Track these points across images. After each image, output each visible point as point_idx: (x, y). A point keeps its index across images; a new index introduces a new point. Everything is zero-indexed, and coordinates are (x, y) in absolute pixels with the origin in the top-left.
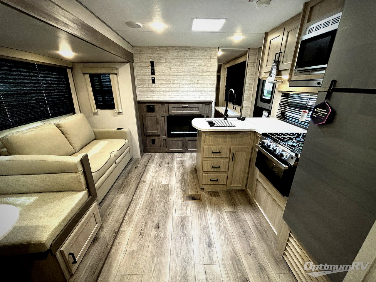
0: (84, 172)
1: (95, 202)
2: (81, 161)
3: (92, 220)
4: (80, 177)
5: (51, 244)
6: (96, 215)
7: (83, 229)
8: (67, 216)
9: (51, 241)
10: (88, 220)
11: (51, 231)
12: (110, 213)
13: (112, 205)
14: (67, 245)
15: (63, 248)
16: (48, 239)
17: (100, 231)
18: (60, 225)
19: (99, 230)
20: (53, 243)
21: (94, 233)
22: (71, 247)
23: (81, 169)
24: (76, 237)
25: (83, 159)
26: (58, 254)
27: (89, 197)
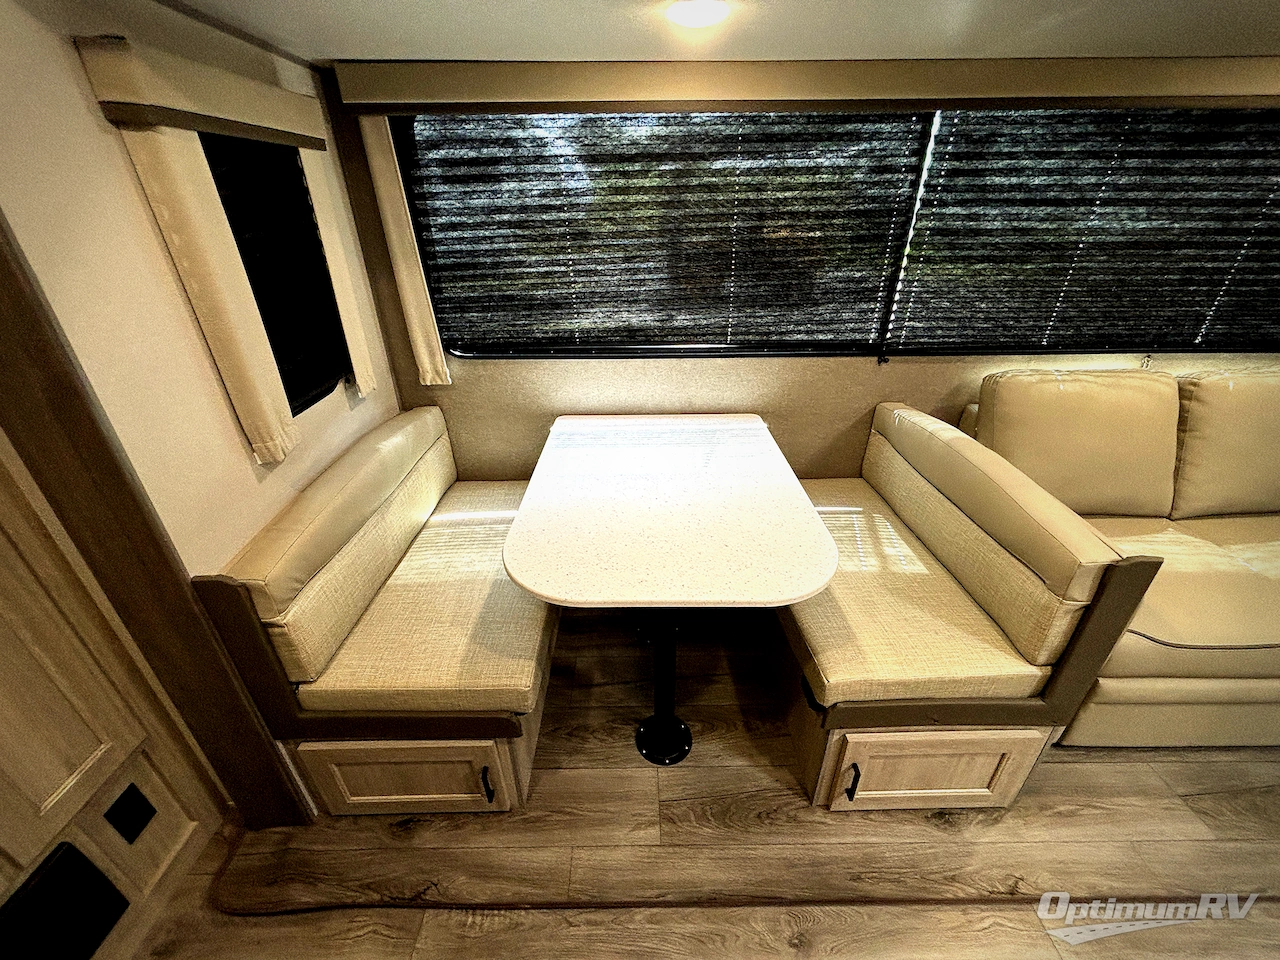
0: (1087, 612)
1: (1043, 728)
2: (1108, 571)
3: (985, 766)
4: (1052, 618)
5: (836, 704)
6: (1008, 766)
7: (934, 756)
8: (917, 683)
9: (841, 698)
10: (972, 751)
11: (857, 677)
12: (1071, 814)
13: (1107, 803)
14: (865, 744)
15: (853, 738)
16: (837, 686)
17: (980, 817)
18: (885, 685)
19: (981, 810)
20: (842, 705)
21: (958, 798)
22: (871, 757)
23: (1081, 593)
24: (898, 753)
25: (1125, 568)
26: (835, 736)
27: (1031, 696)
